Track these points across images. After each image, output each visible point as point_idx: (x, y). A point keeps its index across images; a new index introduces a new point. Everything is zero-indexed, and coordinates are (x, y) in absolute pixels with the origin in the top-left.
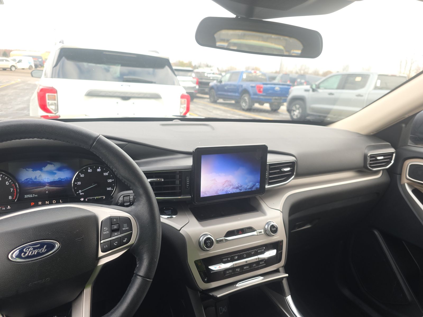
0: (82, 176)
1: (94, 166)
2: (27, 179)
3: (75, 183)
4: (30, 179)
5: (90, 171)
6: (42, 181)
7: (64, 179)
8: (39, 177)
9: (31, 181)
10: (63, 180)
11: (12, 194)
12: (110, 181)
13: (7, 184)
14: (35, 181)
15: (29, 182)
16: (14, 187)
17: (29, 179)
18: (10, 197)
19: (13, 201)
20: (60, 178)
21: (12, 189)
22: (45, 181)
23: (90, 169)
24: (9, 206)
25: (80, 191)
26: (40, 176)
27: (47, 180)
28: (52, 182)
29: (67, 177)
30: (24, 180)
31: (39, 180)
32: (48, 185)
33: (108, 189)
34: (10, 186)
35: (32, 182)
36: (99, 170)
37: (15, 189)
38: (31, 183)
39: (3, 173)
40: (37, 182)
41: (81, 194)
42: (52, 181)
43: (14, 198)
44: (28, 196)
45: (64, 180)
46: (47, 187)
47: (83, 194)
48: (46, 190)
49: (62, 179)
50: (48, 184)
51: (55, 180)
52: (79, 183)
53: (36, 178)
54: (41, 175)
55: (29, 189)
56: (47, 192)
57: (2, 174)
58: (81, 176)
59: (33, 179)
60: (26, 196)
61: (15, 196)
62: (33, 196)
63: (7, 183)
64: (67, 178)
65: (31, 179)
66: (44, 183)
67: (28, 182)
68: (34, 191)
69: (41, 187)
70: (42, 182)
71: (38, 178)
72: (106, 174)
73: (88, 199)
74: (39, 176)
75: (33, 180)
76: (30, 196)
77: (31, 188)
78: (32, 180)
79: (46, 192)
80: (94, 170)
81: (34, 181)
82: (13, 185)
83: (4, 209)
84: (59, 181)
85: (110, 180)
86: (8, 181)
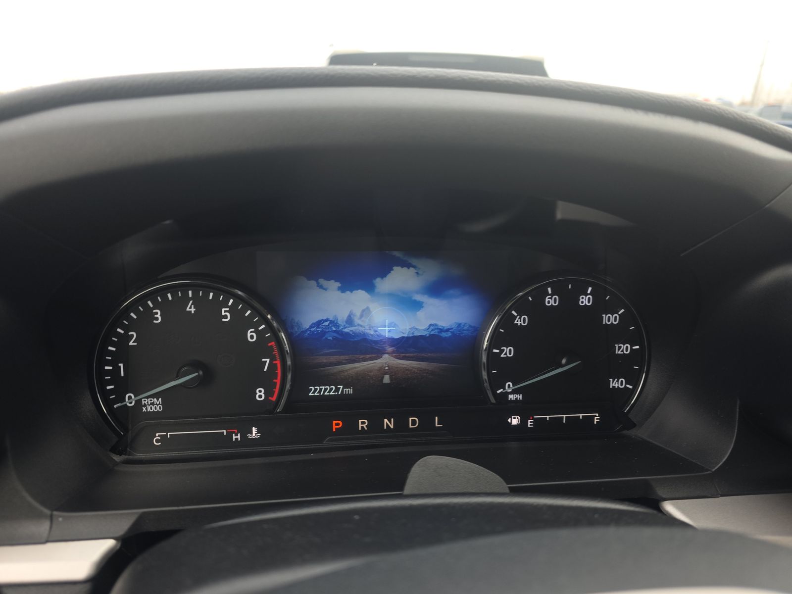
0: (521, 321)
1: (570, 281)
2: (319, 323)
3: (495, 351)
4: (331, 322)
5: (552, 302)
6: (372, 332)
7: (447, 330)
8: (361, 316)
9: (335, 331)
10: (444, 335)
11: (266, 381)
12: (623, 349)
13: (252, 337)
14: (347, 334)
15: (326, 332)
16: (276, 352)
17: (327, 323)
18: (260, 391)
19: (267, 407)
20: (436, 325)
21: (268, 360)
22: (383, 333)
23: (552, 295)
24: (254, 429)
25: (509, 386)
26: (366, 312)
27: (389, 331)
28: (408, 338)
29: (459, 322)
30: (311, 327)
31: (362, 329)
32: (393, 352)
33: (615, 384)
34: (261, 348)
35: (335, 335)
36: (585, 300)
37: (278, 362)
38: (335, 339)
39: (240, 293)
40: (356, 335)
41: (511, 397)
42: (406, 335)
43: (272, 397)
44: (320, 392)
45: (449, 334)
46: (387, 360)
47: (520, 397)
48: (382, 372)
49: (441, 330)
50: (392, 346)
51: (417, 334)
52: (508, 352)
53: (350, 321)
54: (368, 308)
55: (325, 361)
56: (387, 379)
57: (235, 296)
58: (518, 322)
59: (340, 322)
60: (315, 391)
61: (277, 391)
62: (337, 390)
63: (251, 335)
64: (459, 325)
65: (333, 323)
66: (376, 342)
67: (323, 333)
68: (343, 371)
69: (368, 356)
70: (371, 338)
71: (357, 321)
72: (610, 319)
73: (535, 420)
74: (363, 311)
75: (341, 328)
76: (328, 391)
77: (333, 359)
78: (338, 326)
79: (383, 377)
80: (569, 299)
81: (346, 330)
82: (273, 344)
83: (239, 437)
84: (431, 336)
85: (623, 347)
86: (256, 326)
